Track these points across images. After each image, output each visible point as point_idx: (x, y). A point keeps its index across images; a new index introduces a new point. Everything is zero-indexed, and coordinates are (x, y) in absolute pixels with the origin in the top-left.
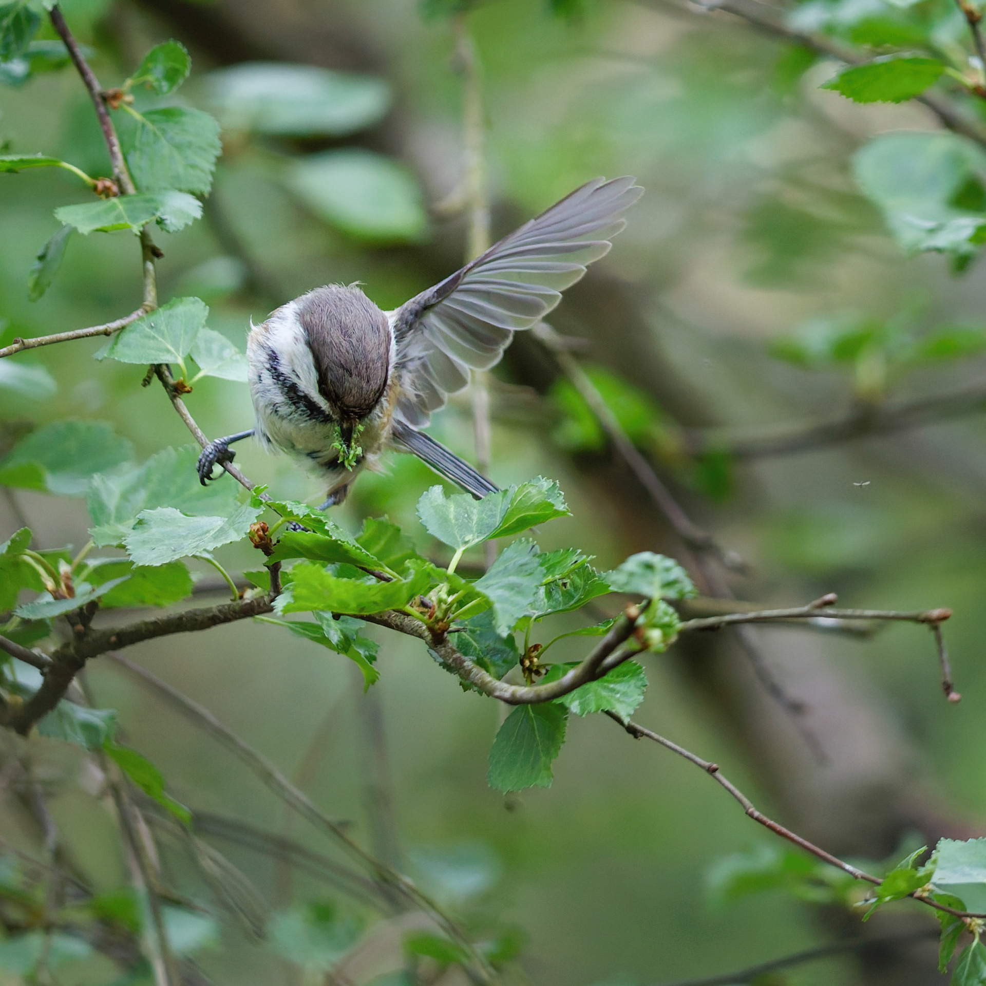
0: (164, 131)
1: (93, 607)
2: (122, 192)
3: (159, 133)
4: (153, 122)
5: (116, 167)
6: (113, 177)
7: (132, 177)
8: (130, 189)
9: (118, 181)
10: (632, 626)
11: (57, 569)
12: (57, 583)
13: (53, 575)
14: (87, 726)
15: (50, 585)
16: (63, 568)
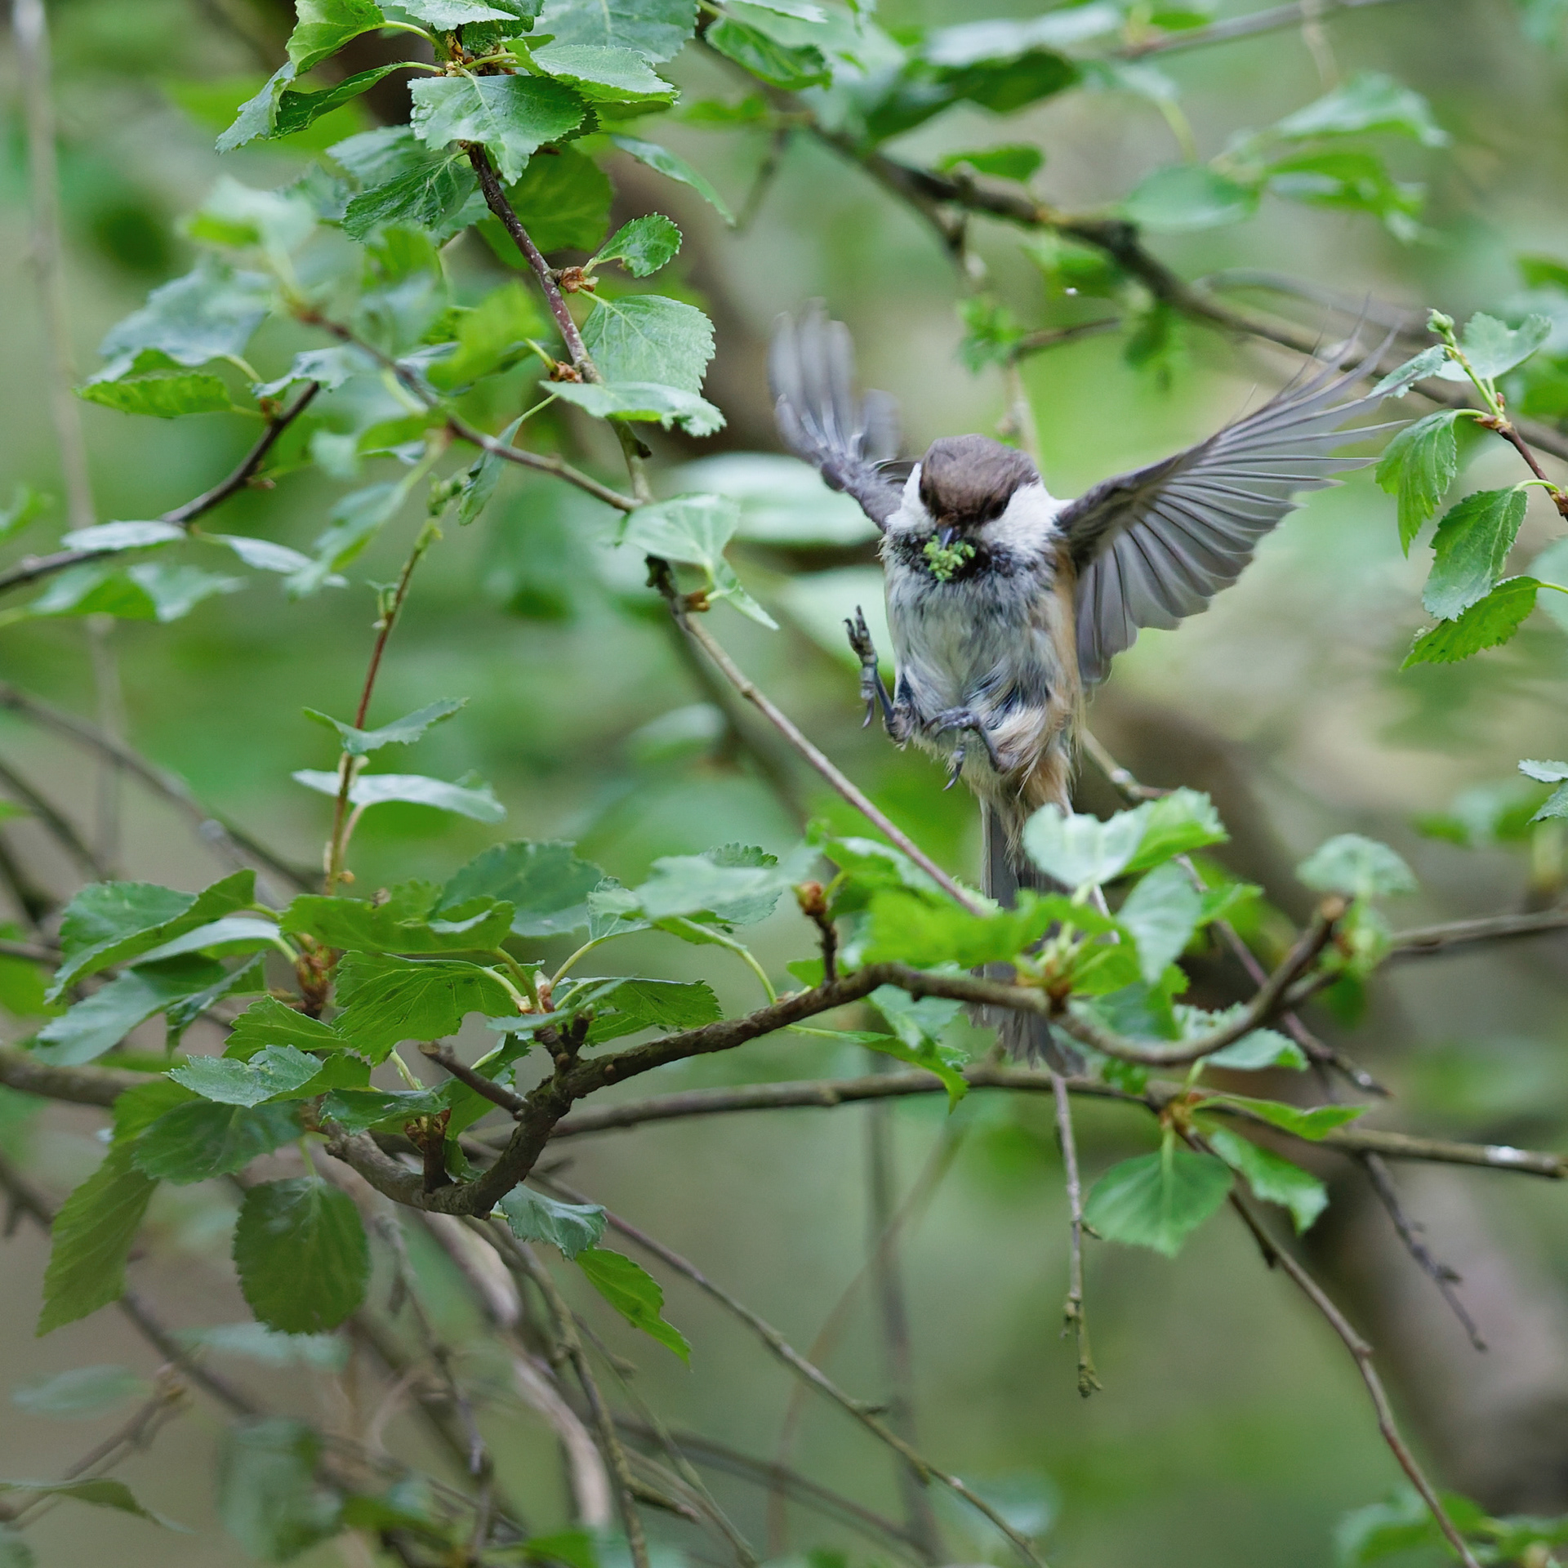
1: (581, 1027)
10: (1329, 935)
11: (533, 982)
12: (533, 1000)
13: (528, 990)
14: (567, 1225)
15: (524, 1003)
16: (541, 982)
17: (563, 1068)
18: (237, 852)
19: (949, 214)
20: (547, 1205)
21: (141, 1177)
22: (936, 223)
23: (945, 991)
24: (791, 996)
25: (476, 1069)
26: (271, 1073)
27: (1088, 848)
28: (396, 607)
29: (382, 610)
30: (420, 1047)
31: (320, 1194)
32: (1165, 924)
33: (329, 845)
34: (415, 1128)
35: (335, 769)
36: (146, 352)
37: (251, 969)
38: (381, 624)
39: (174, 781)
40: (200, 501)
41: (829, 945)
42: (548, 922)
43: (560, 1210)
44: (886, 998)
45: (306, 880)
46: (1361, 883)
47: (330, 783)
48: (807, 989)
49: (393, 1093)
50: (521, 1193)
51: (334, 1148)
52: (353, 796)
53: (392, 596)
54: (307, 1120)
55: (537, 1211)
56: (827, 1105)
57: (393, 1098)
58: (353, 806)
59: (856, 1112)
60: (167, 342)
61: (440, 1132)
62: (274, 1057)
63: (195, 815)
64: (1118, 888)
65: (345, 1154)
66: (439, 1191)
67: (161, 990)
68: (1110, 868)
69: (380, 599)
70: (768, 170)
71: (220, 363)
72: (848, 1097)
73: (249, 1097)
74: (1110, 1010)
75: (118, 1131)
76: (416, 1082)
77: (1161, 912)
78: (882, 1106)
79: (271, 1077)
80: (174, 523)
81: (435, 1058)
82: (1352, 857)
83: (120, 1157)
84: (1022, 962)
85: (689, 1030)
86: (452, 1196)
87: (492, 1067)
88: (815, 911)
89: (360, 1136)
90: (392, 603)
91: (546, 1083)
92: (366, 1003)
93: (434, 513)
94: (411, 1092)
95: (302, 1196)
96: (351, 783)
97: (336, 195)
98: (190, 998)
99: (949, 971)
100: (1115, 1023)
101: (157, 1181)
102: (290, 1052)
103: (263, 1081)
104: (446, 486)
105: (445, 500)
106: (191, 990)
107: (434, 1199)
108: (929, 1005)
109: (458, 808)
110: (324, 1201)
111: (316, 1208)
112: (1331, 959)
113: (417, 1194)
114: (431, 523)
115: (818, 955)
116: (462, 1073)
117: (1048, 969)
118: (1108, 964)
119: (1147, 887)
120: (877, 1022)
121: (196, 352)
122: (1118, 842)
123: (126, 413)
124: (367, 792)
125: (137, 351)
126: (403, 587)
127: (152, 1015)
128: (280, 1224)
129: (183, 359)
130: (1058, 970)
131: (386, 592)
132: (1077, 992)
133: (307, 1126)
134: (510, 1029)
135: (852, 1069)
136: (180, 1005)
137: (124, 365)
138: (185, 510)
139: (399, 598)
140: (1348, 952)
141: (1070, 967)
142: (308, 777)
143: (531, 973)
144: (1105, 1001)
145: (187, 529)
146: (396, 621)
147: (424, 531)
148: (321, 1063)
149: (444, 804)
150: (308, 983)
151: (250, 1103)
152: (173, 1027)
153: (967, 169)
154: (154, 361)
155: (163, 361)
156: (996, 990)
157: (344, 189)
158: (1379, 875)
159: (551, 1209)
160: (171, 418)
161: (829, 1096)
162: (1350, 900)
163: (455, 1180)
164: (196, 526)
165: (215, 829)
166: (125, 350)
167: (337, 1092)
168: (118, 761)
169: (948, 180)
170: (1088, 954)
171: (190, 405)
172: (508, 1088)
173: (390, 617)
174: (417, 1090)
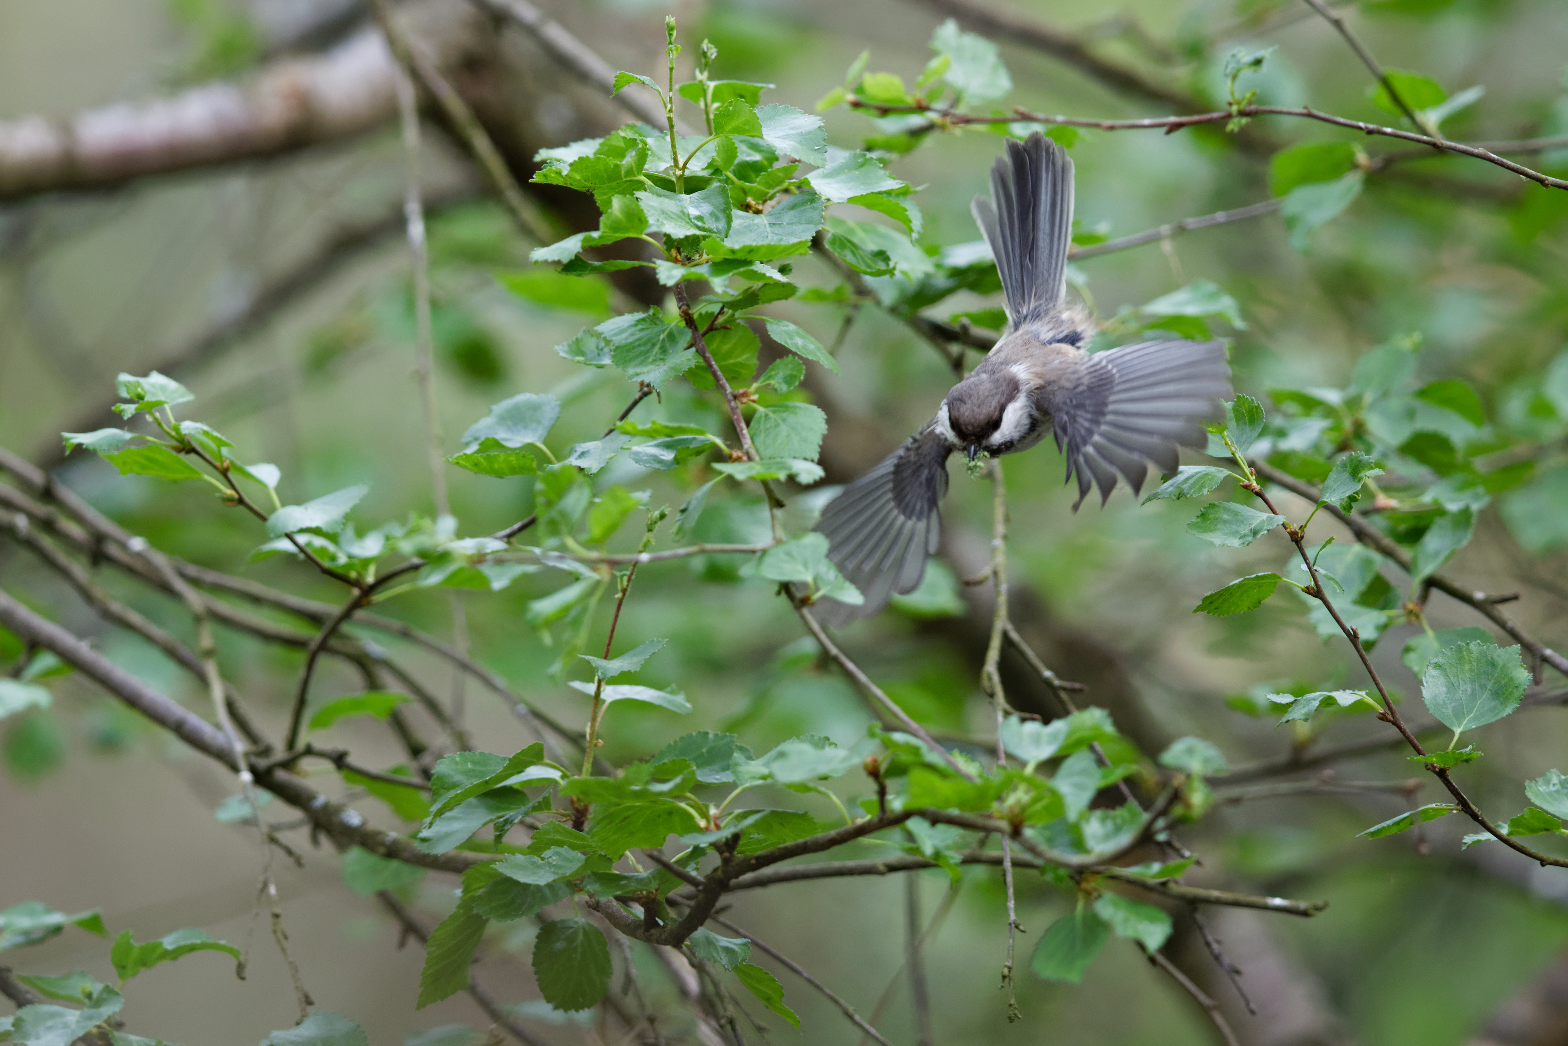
0: (784, 420)
1: (736, 837)
2: (750, 459)
3: (780, 421)
4: (774, 412)
5: (746, 444)
6: (744, 451)
7: (757, 451)
8: (757, 458)
9: (747, 454)
10: (1177, 797)
11: (708, 810)
12: (708, 821)
13: (705, 815)
14: (728, 950)
15: (703, 823)
16: (713, 811)
17: (726, 861)
18: (536, 723)
19: (955, 349)
20: (715, 938)
21: (478, 917)
22: (947, 354)
23: (951, 821)
24: (860, 821)
25: (676, 862)
26: (554, 863)
27: (1036, 740)
28: (627, 586)
29: (619, 588)
30: (643, 850)
31: (584, 928)
32: (1079, 787)
33: (589, 724)
34: (639, 894)
35: (593, 681)
36: (487, 439)
37: (544, 798)
38: (619, 595)
39: (500, 681)
40: (516, 526)
41: (882, 792)
42: (718, 777)
43: (724, 941)
44: (914, 824)
45: (576, 739)
46: (1196, 766)
47: (590, 688)
48: (868, 817)
49: (626, 874)
50: (700, 933)
51: (592, 904)
52: (603, 696)
53: (625, 579)
54: (575, 885)
55: (710, 943)
56: (882, 874)
57: (626, 878)
58: (604, 701)
59: (899, 877)
60: (501, 435)
61: (653, 896)
62: (557, 854)
63: (511, 700)
64: (1052, 765)
65: (598, 907)
66: (653, 931)
67: (492, 809)
68: (1046, 752)
69: (619, 580)
70: (848, 322)
71: (530, 447)
72: (892, 868)
73: (541, 878)
74: (1047, 833)
75: (465, 891)
76: (640, 868)
77: (1077, 779)
78: (913, 873)
79: (554, 866)
80: (501, 538)
81: (651, 857)
82: (1190, 751)
83: (466, 904)
84: (995, 806)
85: (800, 841)
86: (661, 935)
87: (684, 862)
88: (874, 773)
89: (607, 898)
90: (625, 583)
91: (716, 870)
92: (610, 823)
93: (650, 530)
94: (637, 874)
95: (573, 929)
96: (602, 689)
97: (597, 348)
98: (509, 814)
99: (954, 812)
100: (1050, 841)
101: (487, 920)
102: (564, 850)
103: (550, 868)
104: (657, 514)
105: (655, 523)
106: (507, 809)
107: (650, 935)
108: (941, 827)
109: (665, 705)
110: (586, 933)
111: (581, 936)
112: (1178, 810)
113: (640, 932)
114: (648, 536)
115: (875, 798)
116: (666, 866)
117: (1011, 809)
118: (1046, 808)
119: (1068, 765)
120: (910, 837)
121: (516, 439)
122: (1054, 737)
123: (476, 473)
124: (610, 693)
125: (483, 439)
126: (632, 574)
127: (485, 824)
128: (559, 945)
129: (509, 444)
130: (1017, 810)
131: (622, 576)
132: (1027, 823)
133: (576, 889)
134: (696, 843)
135: (896, 855)
136: (502, 819)
137: (474, 447)
138: (508, 531)
139: (629, 580)
140: (1188, 806)
141: (1024, 808)
142: (577, 685)
143: (707, 807)
144: (1045, 828)
145: (509, 543)
146: (627, 593)
147: (644, 540)
148: (584, 857)
149: (657, 702)
150: (576, 805)
151: (542, 882)
152: (498, 833)
153: (966, 321)
154: (491, 445)
155: (497, 444)
156: (980, 821)
157: (603, 344)
158: (1206, 761)
159: (717, 941)
160: (502, 478)
161: (882, 868)
162: (1189, 777)
163: (661, 923)
164: (513, 540)
165: (522, 708)
166: (476, 439)
167: (594, 874)
168: (465, 667)
169: (956, 327)
170: (1035, 801)
171: (513, 471)
172: (694, 873)
173: (624, 591)
174: (641, 872)
